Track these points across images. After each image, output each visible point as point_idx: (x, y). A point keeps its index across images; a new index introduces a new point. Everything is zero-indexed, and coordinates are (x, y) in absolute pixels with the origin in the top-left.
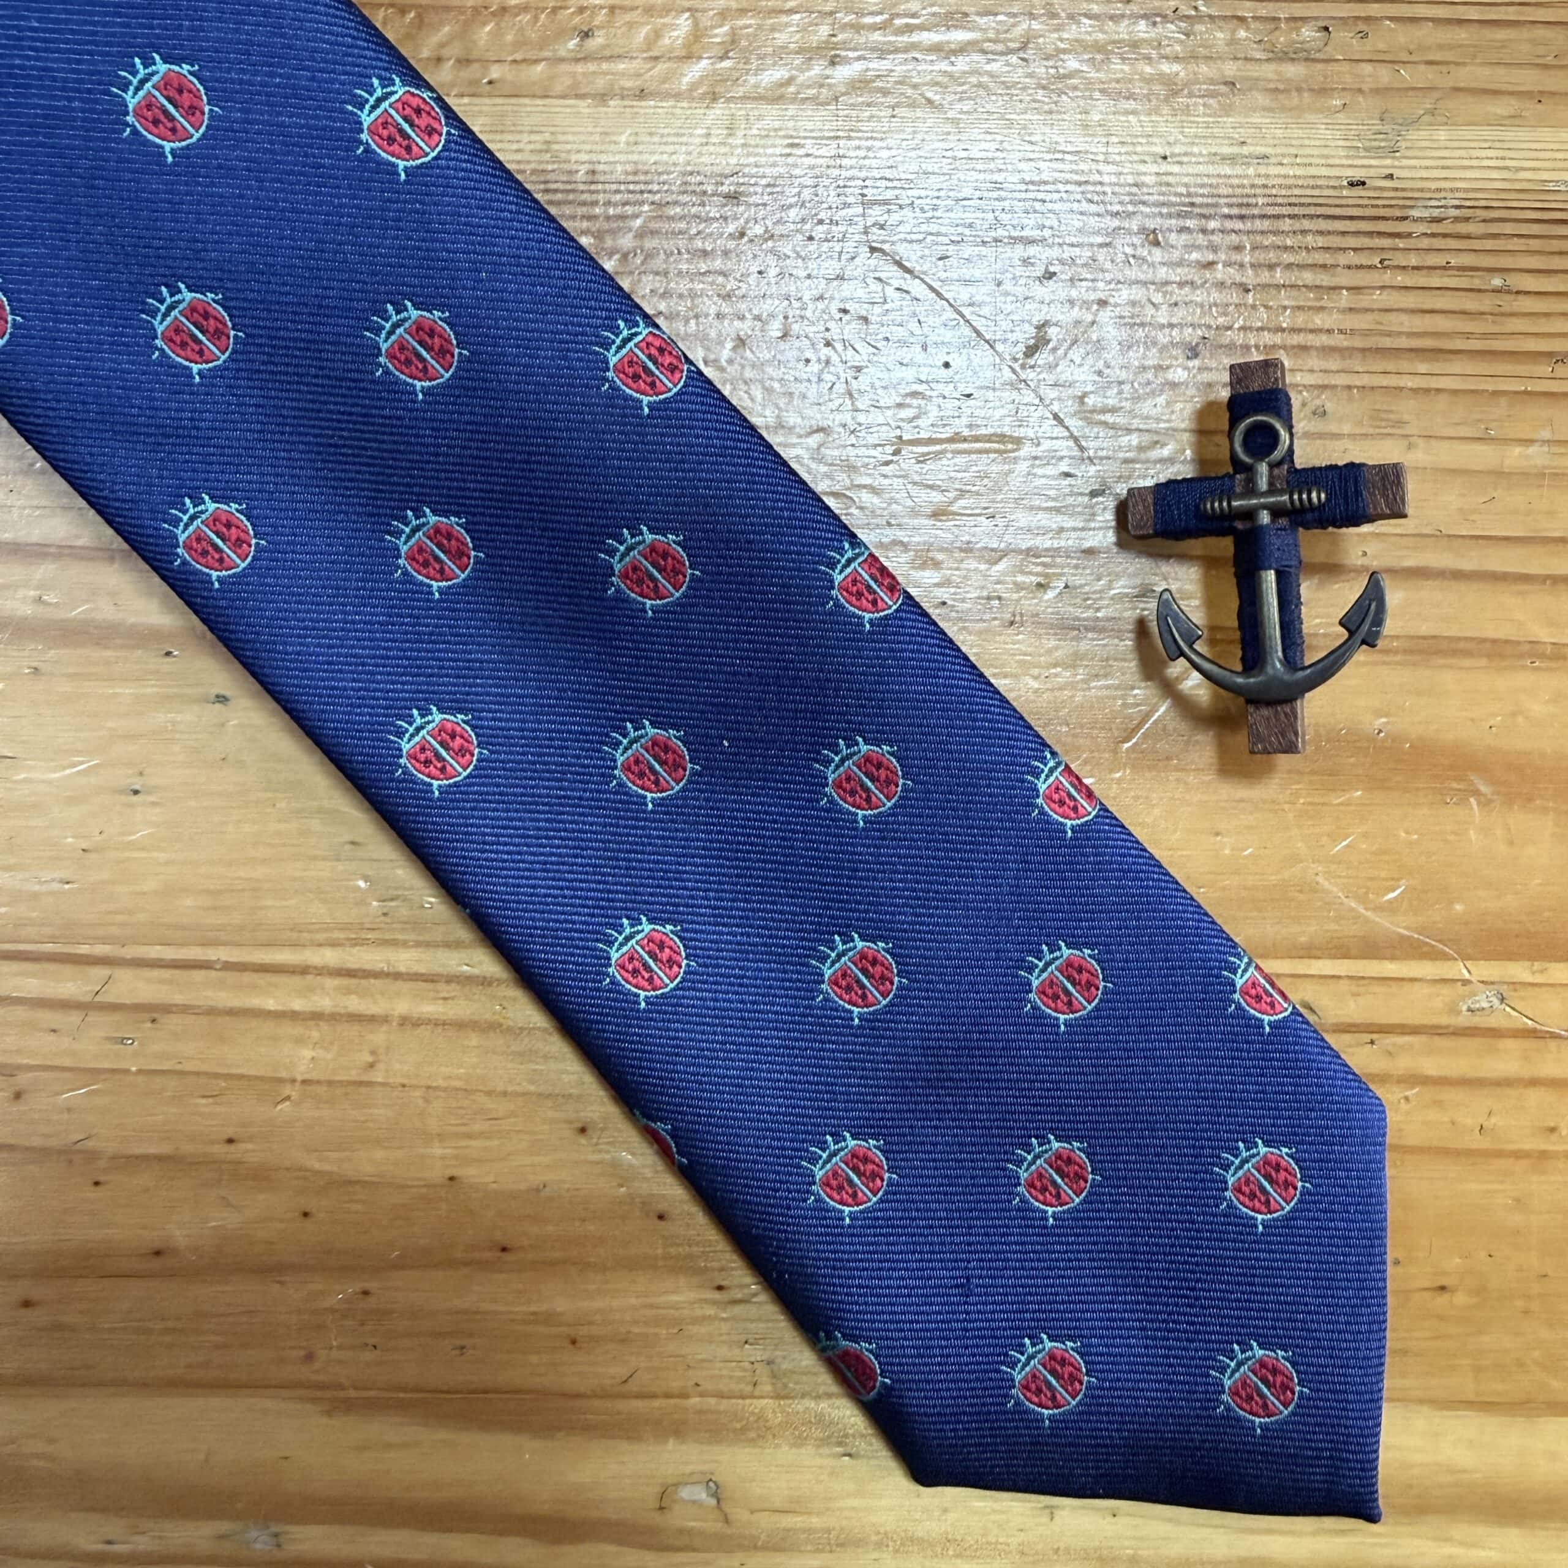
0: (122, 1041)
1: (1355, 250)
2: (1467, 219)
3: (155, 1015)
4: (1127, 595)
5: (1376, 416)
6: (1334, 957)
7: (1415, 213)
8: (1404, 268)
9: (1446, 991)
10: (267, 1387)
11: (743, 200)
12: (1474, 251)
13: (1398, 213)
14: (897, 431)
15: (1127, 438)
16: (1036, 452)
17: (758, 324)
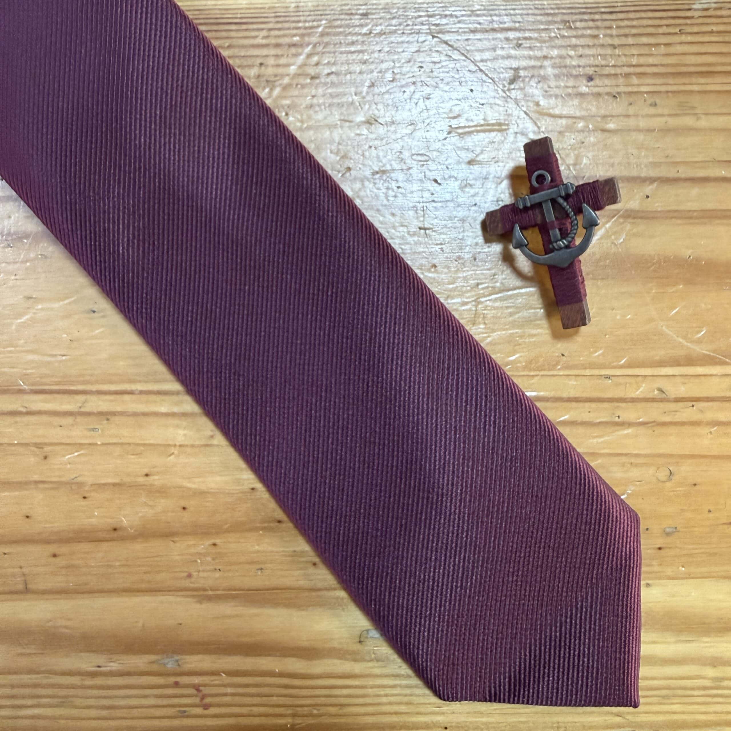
0: (93, 430)
1: (667, 26)
2: (720, 8)
3: (109, 417)
5: (681, 105)
6: (672, 366)
7: (694, 7)
8: (691, 33)
9: (727, 380)
10: (169, 591)
11: (370, 17)
12: (725, 23)
13: (687, 7)
14: (449, 123)
15: (560, 121)
16: (516, 130)
17: (380, 75)
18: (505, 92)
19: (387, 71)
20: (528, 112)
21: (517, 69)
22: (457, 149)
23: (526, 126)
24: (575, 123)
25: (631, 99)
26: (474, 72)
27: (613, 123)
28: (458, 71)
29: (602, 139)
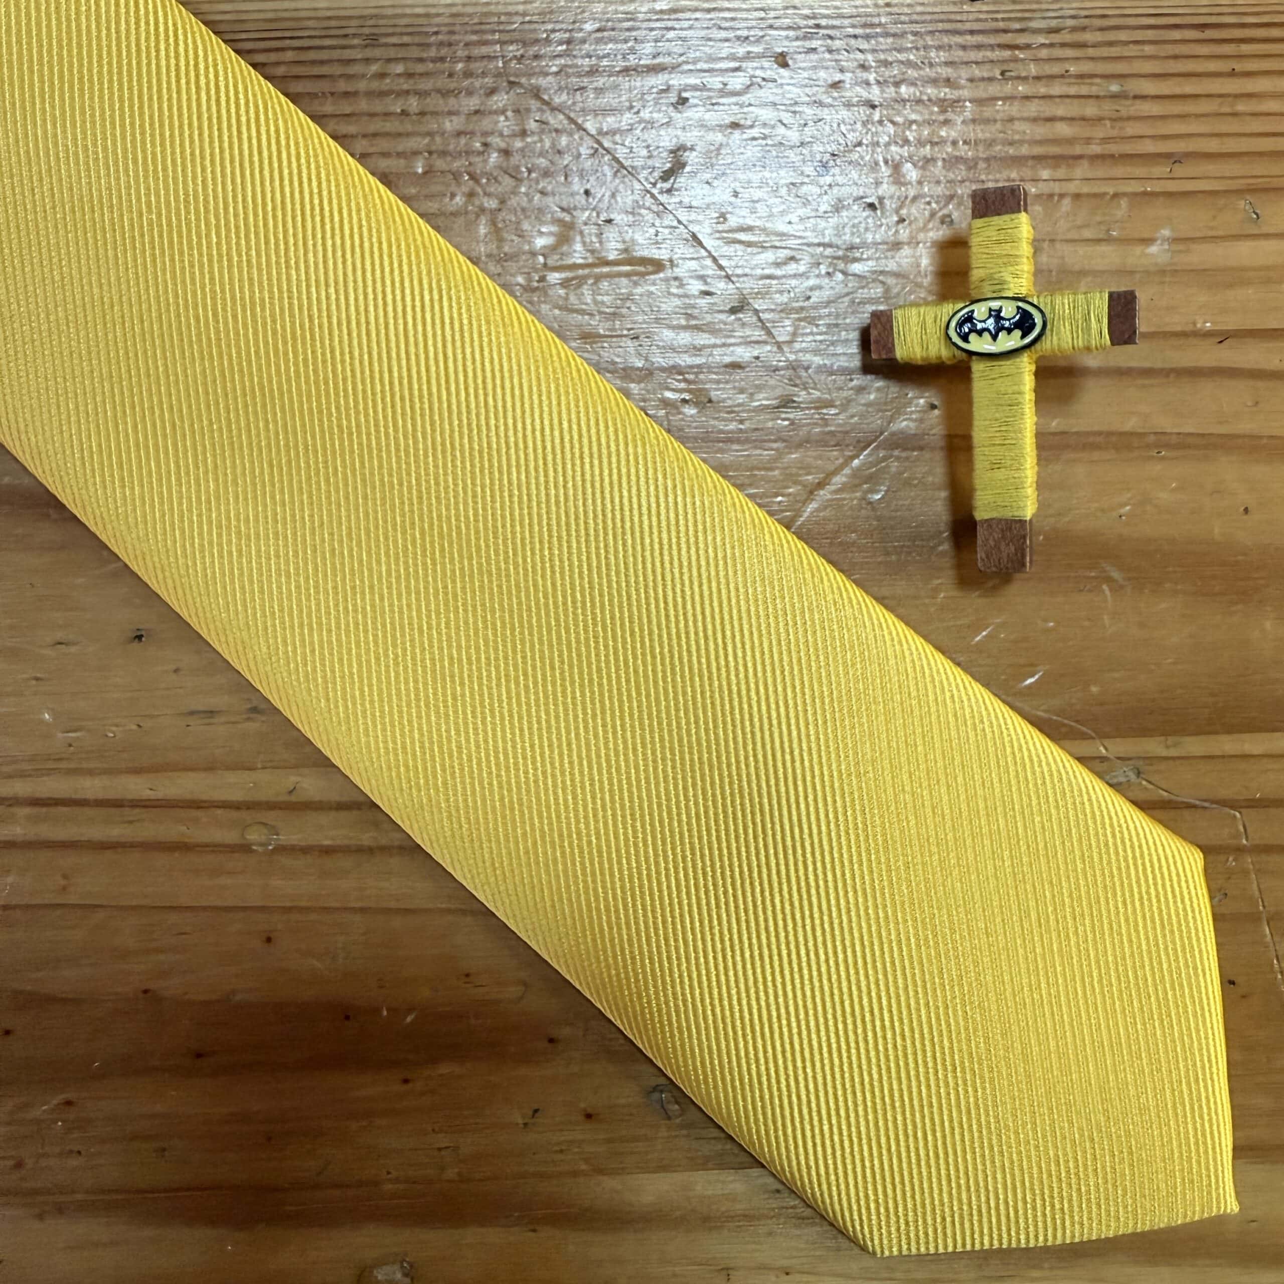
1: (977, 63)
2: (1084, 29)
4: (768, 406)
7: (1034, 24)
8: (1025, 79)
11: (384, 40)
12: (1092, 59)
13: (1017, 26)
14: (541, 259)
15: (763, 256)
16: (678, 272)
17: (402, 162)
18: (653, 196)
19: (416, 153)
20: (700, 236)
21: (678, 149)
22: (557, 312)
23: (693, 265)
24: (792, 258)
25: (904, 212)
26: (593, 155)
27: (868, 259)
28: (559, 152)
29: (846, 290)
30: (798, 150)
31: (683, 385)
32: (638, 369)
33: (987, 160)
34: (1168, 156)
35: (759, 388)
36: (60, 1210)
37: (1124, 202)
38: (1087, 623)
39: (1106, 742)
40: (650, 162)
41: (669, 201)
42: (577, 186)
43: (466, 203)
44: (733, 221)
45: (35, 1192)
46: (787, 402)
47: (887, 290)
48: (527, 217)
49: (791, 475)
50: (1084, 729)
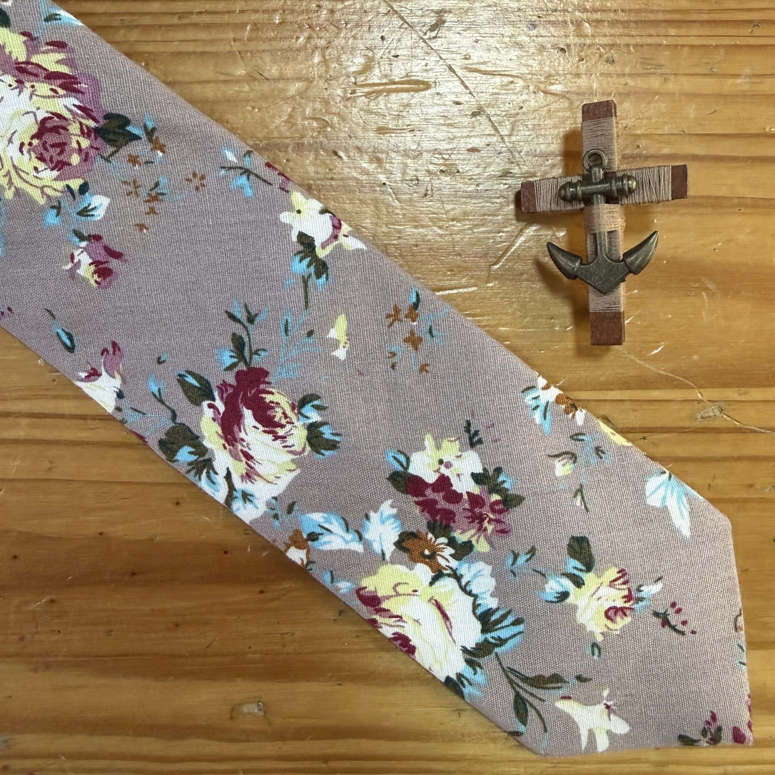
4: (494, 176)
5: (644, 62)
6: (620, 389)
9: (688, 406)
14: (353, 80)
15: (493, 80)
16: (438, 90)
17: (266, 15)
18: (424, 41)
19: (275, 11)
20: (453, 67)
21: (441, 12)
22: (362, 113)
23: (450, 84)
24: (512, 82)
25: (583, 54)
26: (386, 14)
27: (560, 83)
28: (365, 12)
29: (545, 103)
30: (517, 13)
31: (441, 161)
32: (413, 150)
33: (636, 22)
34: (750, 22)
35: (489, 165)
36: (48, 666)
37: (722, 51)
38: (691, 316)
39: (701, 390)
40: (423, 19)
41: (435, 44)
42: (377, 34)
43: (306, 43)
44: (475, 58)
45: (31, 656)
46: (506, 174)
47: (571, 103)
48: (344, 53)
49: (509, 219)
50: (689, 383)
